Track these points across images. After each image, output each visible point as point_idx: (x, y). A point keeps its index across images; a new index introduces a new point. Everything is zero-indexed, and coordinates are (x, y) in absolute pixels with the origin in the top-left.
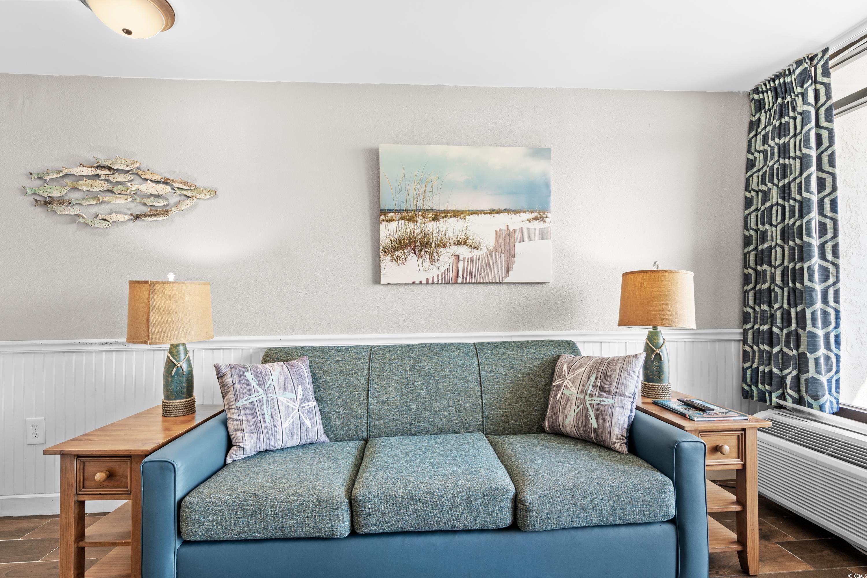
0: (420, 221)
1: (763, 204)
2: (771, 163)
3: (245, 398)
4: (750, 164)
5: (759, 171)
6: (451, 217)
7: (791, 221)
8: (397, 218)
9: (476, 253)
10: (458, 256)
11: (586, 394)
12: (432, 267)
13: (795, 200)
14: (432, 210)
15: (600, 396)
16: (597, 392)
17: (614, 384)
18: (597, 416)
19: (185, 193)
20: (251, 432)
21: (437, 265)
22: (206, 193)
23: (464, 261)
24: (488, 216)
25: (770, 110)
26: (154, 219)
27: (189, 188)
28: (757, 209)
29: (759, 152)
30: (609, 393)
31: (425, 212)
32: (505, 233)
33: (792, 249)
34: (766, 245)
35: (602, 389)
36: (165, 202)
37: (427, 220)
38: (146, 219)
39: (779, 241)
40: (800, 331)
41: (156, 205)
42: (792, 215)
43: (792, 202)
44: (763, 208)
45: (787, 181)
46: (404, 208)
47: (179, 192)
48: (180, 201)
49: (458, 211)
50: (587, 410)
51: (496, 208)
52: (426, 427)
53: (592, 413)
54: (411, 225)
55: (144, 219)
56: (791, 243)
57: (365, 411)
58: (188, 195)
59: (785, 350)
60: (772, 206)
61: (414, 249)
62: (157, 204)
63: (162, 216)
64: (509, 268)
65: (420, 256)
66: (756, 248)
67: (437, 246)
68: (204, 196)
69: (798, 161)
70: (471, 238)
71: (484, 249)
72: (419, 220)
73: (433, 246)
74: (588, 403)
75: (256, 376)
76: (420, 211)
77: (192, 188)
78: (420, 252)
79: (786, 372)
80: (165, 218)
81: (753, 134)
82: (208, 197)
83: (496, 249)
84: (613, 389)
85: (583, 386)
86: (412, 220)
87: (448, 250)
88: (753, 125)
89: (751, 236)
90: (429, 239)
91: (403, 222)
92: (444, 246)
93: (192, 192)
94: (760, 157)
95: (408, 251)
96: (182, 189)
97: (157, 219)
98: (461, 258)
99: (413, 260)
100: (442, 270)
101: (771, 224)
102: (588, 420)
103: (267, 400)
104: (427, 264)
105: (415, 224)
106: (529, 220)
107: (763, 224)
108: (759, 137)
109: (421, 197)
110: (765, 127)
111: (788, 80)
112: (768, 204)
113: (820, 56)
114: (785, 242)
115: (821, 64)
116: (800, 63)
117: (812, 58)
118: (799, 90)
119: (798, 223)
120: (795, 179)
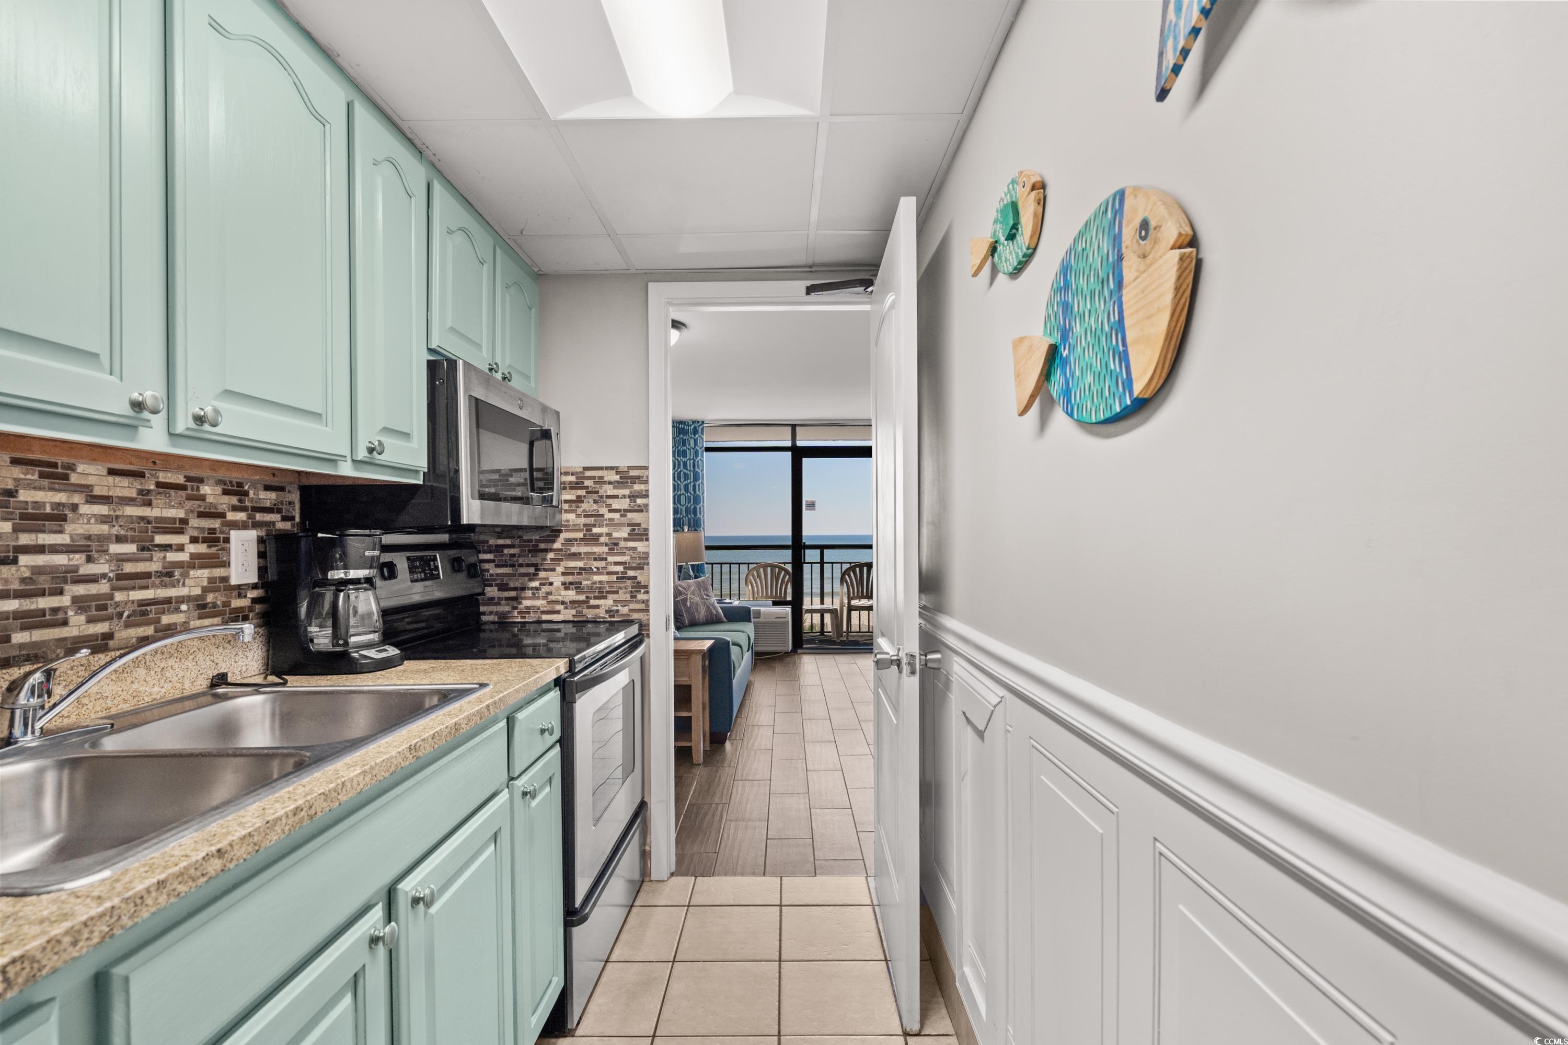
2: (679, 470)
11: (704, 599)
13: (691, 493)
35: (708, 596)
39: (684, 515)
43: (689, 494)
60: (680, 495)
69: (692, 473)
74: (707, 603)
101: (680, 504)
111: (686, 427)
112: (679, 493)
113: (701, 423)
114: (687, 516)
115: (701, 427)
116: (694, 422)
117: (698, 422)
118: (693, 436)
119: (692, 507)
120: (690, 483)
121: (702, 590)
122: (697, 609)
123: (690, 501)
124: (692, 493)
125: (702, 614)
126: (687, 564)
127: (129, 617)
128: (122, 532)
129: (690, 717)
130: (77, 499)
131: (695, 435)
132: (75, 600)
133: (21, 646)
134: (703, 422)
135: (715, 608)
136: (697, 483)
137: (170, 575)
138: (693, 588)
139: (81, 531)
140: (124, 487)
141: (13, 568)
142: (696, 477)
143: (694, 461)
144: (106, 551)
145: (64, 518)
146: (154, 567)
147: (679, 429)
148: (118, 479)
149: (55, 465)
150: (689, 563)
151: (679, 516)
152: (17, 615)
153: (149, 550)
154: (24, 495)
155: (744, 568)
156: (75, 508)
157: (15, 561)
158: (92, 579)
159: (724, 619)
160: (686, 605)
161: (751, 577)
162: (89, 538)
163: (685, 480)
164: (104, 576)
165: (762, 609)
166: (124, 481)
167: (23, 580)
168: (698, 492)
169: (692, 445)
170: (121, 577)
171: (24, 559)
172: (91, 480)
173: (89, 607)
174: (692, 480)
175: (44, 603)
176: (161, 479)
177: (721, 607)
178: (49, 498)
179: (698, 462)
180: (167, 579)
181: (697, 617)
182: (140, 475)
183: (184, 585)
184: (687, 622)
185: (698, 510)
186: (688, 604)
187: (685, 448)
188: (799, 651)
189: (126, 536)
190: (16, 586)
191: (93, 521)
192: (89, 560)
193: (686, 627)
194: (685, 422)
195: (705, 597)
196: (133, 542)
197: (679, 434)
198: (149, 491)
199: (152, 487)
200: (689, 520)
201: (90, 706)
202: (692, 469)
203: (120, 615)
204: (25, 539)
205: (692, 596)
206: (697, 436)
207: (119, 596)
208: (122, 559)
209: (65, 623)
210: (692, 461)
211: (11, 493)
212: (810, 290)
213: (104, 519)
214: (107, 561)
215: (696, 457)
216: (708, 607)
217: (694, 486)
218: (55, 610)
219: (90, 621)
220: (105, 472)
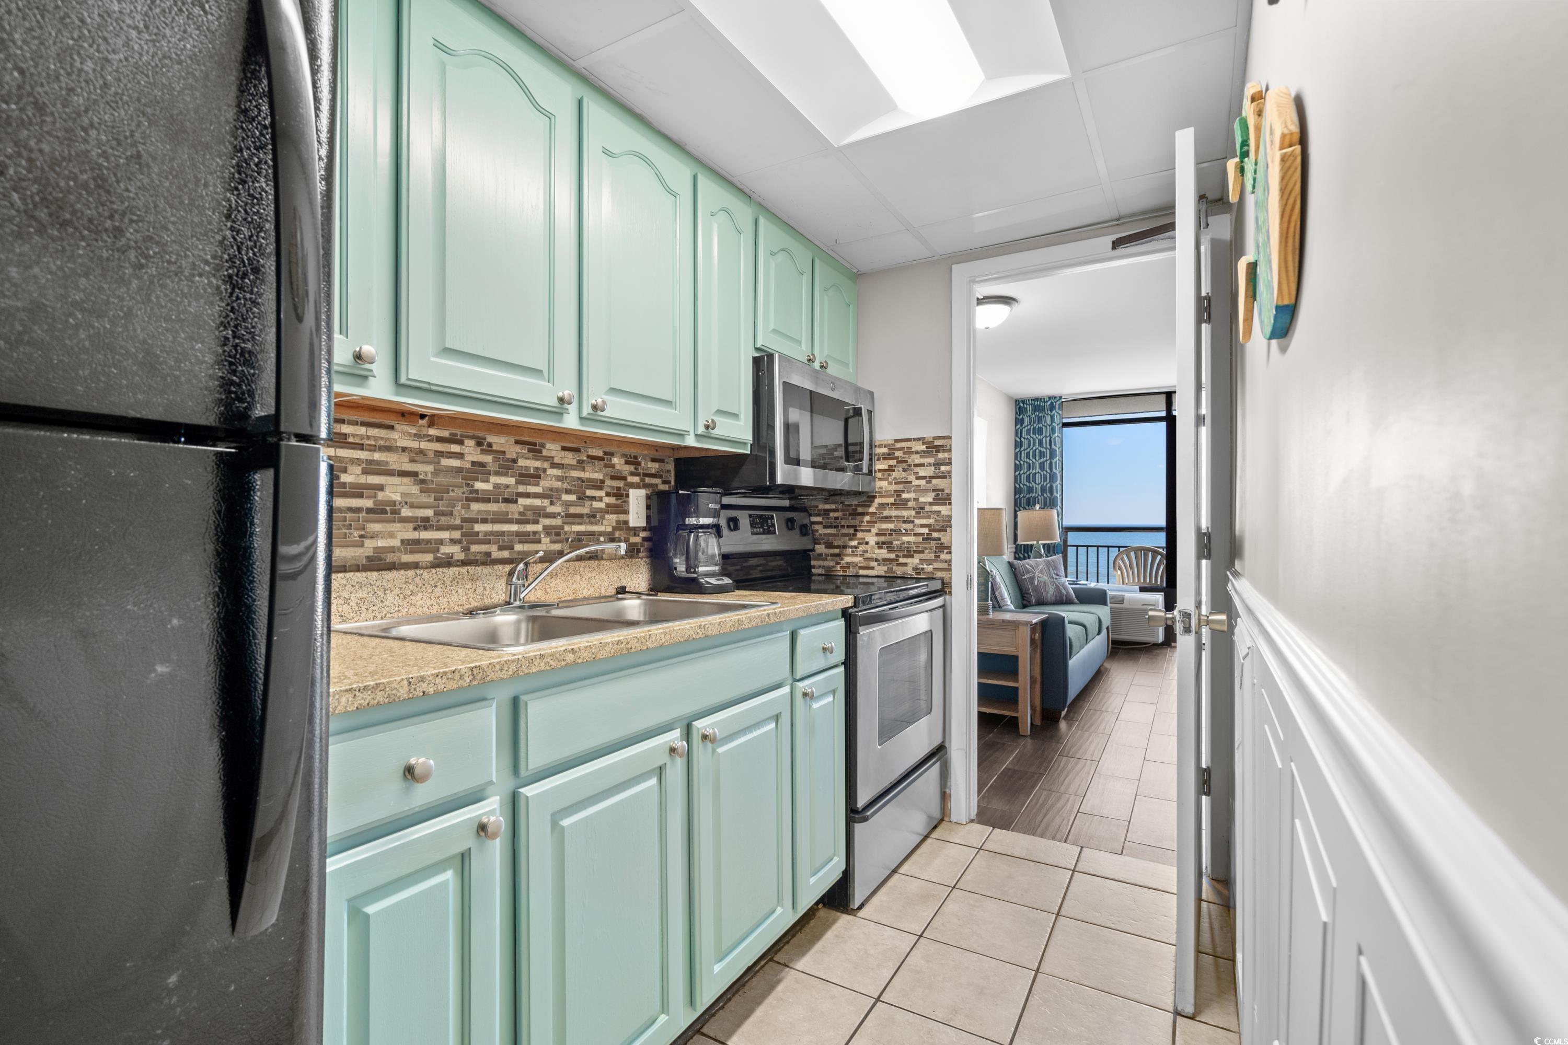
1: (1029, 470)
7: (1045, 483)
11: (1053, 578)
13: (1046, 471)
15: (1059, 578)
16: (1057, 577)
25: (1030, 416)
28: (1024, 473)
29: (1024, 439)
30: (1061, 576)
44: (1028, 473)
45: (1042, 460)
56: (1045, 495)
66: (1024, 496)
74: (1056, 583)
81: (1019, 426)
85: (1049, 574)
88: (1019, 421)
89: (1021, 488)
101: (1035, 483)
102: (1061, 591)
108: (1024, 430)
110: (1027, 425)
111: (1042, 404)
112: (1034, 471)
113: (1058, 399)
114: (1042, 494)
115: (1058, 403)
116: (1050, 398)
117: (1055, 398)
118: (1046, 412)
119: (1049, 485)
120: (1046, 461)
121: (1051, 570)
122: (1045, 588)
123: (1045, 480)
124: (1049, 471)
125: (1050, 593)
126: (1038, 543)
127: (572, 542)
128: (569, 487)
129: (1017, 688)
130: (546, 465)
131: (1051, 412)
132: (545, 527)
133: (519, 552)
134: (1061, 398)
135: (1065, 588)
136: (1054, 461)
137: (594, 516)
138: (1041, 566)
139: (547, 485)
140: (570, 458)
141: (515, 505)
142: (1052, 454)
143: (1051, 438)
144: (560, 499)
145: (539, 477)
146: (585, 511)
147: (1035, 407)
148: (567, 453)
149: (535, 444)
150: (1041, 542)
151: (1033, 495)
152: (518, 534)
153: (583, 499)
154: (521, 463)
155: (1114, 552)
156: (545, 470)
157: (516, 502)
158: (553, 516)
159: (1076, 600)
160: (1033, 583)
161: (1121, 562)
162: (551, 489)
163: (1041, 458)
164: (559, 514)
165: (1127, 595)
166: (570, 455)
167: (520, 513)
168: (1054, 470)
169: (1049, 422)
170: (568, 516)
171: (521, 501)
172: (553, 454)
173: (551, 533)
174: (1048, 458)
175: (530, 528)
176: (590, 454)
177: (1072, 588)
178: (533, 464)
179: (1055, 438)
180: (592, 519)
181: (1044, 595)
182: (577, 450)
183: (602, 524)
184: (1034, 600)
185: (1055, 488)
186: (1036, 583)
187: (1041, 426)
189: (570, 490)
190: (516, 516)
191: (553, 479)
192: (552, 503)
193: (1033, 605)
194: (1041, 399)
195: (1054, 576)
196: (574, 493)
197: (1035, 411)
198: (583, 461)
199: (585, 458)
200: (1045, 499)
201: (551, 594)
202: (1048, 446)
203: (567, 540)
204: (521, 489)
205: (1040, 575)
206: (1054, 412)
207: (567, 528)
208: (568, 504)
209: (539, 541)
210: (1048, 439)
211: (515, 461)
212: (1116, 244)
213: (559, 478)
214: (562, 505)
215: (1053, 434)
216: (1057, 587)
217: (1051, 464)
218: (535, 533)
219: (552, 542)
220: (560, 449)
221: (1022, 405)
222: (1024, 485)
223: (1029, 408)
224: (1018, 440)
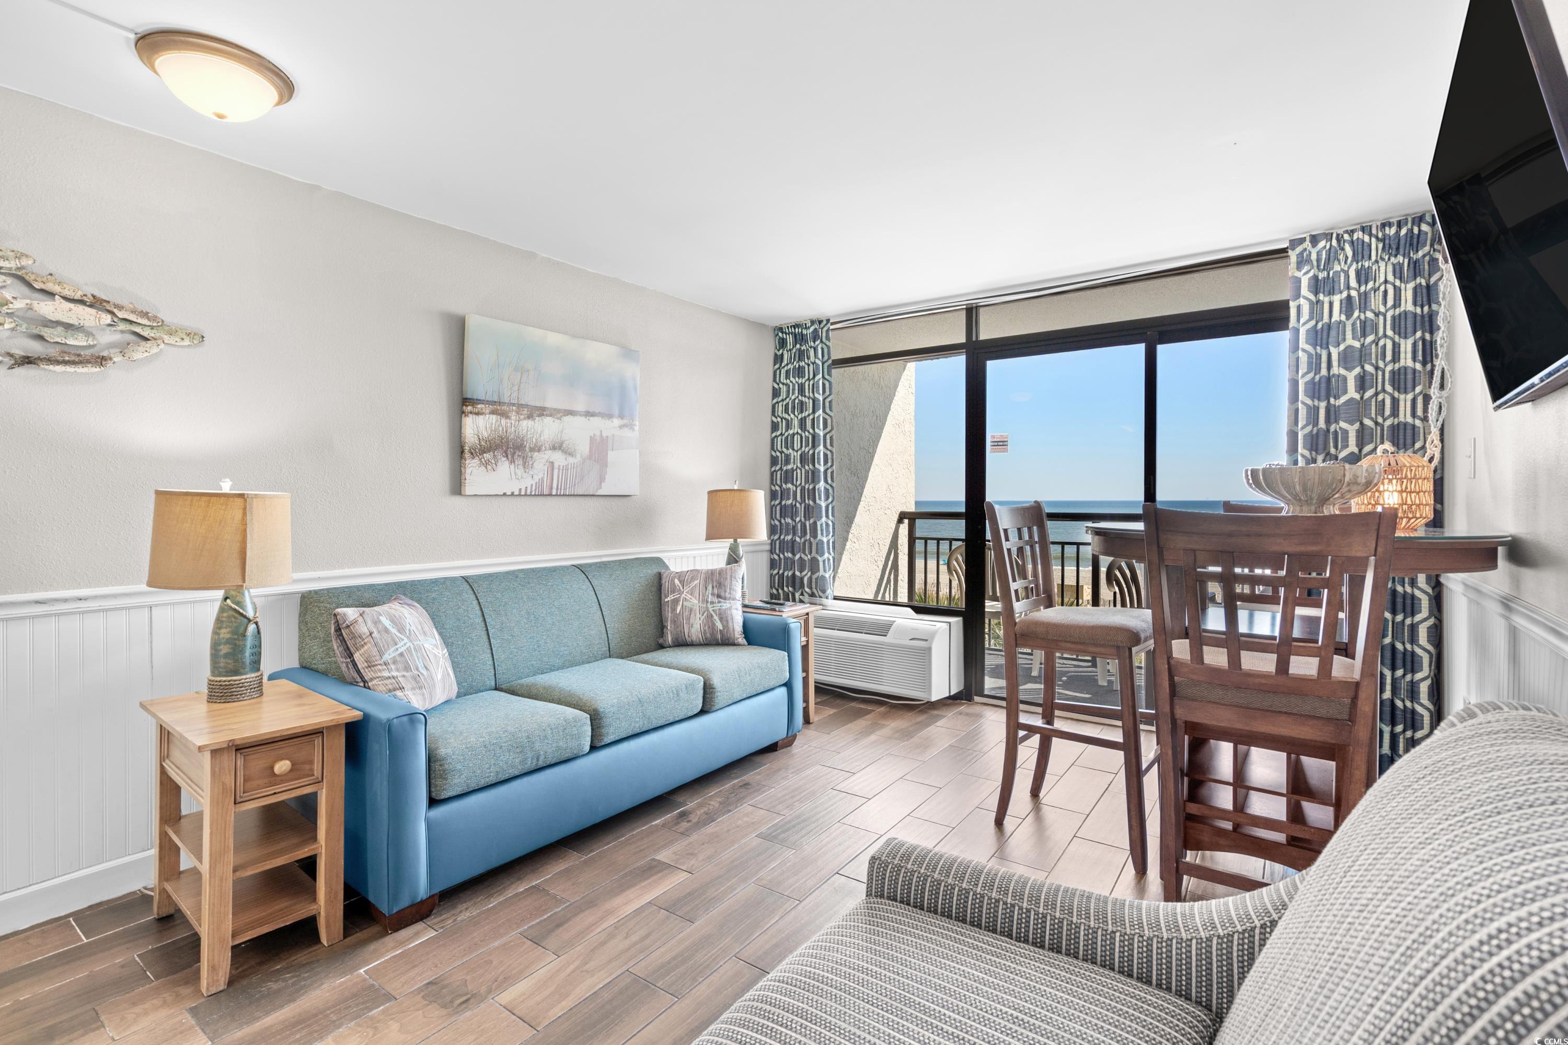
0: (513, 418)
1: (787, 430)
2: (793, 397)
3: (392, 649)
4: (776, 393)
5: (783, 400)
6: (547, 416)
7: (807, 450)
8: (488, 411)
9: (571, 460)
10: (552, 463)
11: (707, 602)
12: (525, 475)
13: (809, 432)
14: (527, 406)
15: (719, 602)
16: (716, 600)
17: (728, 591)
18: (721, 619)
19: (138, 329)
20: (413, 689)
21: (531, 473)
22: (185, 337)
23: (559, 469)
24: (583, 418)
25: (790, 350)
26: (70, 369)
27: (147, 323)
28: (782, 434)
29: (783, 384)
30: (725, 599)
31: (520, 406)
32: (598, 439)
33: (807, 472)
34: (789, 467)
35: (719, 596)
36: (90, 339)
37: (522, 417)
38: (51, 367)
39: (799, 465)
40: (812, 539)
41: (68, 342)
42: (807, 445)
43: (807, 433)
44: (786, 434)
45: (803, 415)
46: (496, 399)
47: (122, 326)
48: (128, 344)
49: (555, 409)
50: (712, 616)
51: (591, 410)
52: (557, 662)
53: (716, 618)
54: (503, 421)
55: (46, 367)
56: (807, 467)
57: (490, 655)
58: (142, 333)
59: (803, 556)
60: (794, 435)
61: (506, 452)
62: (71, 342)
63: (90, 365)
64: (602, 479)
65: (513, 461)
66: (781, 469)
67: (532, 450)
68: (178, 340)
69: (811, 401)
70: (567, 442)
71: (578, 456)
72: (513, 416)
73: (527, 449)
74: (711, 610)
75: (392, 621)
76: (514, 405)
77: (155, 324)
78: (513, 457)
79: (804, 573)
80: (98, 369)
81: (777, 366)
82: (187, 342)
83: (590, 457)
84: (728, 595)
85: (703, 596)
86: (504, 415)
87: (543, 456)
88: (778, 359)
89: (777, 457)
90: (522, 440)
91: (494, 416)
92: (539, 450)
93: (155, 331)
94: (784, 388)
95: (498, 453)
96: (131, 322)
97: (77, 369)
98: (556, 466)
99: (504, 466)
100: (536, 478)
101: (793, 449)
102: (714, 624)
103: (415, 649)
104: (520, 471)
105: (508, 421)
106: (621, 427)
107: (787, 449)
108: (783, 371)
109: (516, 388)
110: (787, 364)
111: (805, 332)
112: (791, 432)
113: (825, 322)
114: (803, 466)
115: (825, 329)
116: (813, 322)
117: (820, 322)
118: (812, 344)
119: (811, 452)
120: (809, 415)
121: (710, 588)
122: (689, 619)
124: (811, 431)
125: (695, 628)
131: (815, 343)
138: (697, 582)
147: (796, 336)
159: (742, 640)
163: (802, 412)
186: (679, 609)
187: (802, 364)
188: (977, 699)
197: (796, 343)
206: (820, 344)
210: (813, 383)
221: (780, 334)
222: (781, 452)
223: (790, 339)
224: (776, 386)
